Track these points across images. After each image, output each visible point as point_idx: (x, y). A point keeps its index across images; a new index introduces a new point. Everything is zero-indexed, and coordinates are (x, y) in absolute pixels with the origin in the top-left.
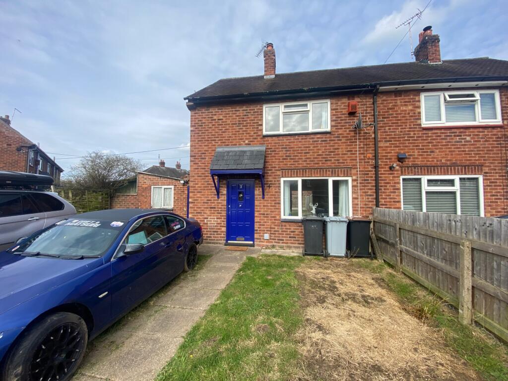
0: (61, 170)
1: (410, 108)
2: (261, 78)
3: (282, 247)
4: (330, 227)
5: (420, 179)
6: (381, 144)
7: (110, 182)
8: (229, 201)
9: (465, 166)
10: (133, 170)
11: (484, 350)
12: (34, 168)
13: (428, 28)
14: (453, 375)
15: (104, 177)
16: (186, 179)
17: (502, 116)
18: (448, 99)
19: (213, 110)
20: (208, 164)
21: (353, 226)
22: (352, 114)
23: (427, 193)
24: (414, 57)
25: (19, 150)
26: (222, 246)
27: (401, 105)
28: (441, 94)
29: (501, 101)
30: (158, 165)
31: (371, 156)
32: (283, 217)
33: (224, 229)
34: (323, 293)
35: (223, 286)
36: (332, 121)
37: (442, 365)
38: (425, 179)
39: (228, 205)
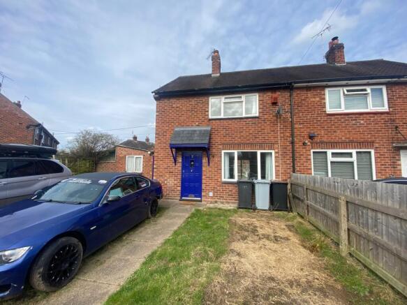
0: (58, 143)
1: (318, 99)
2: (209, 76)
3: (222, 203)
4: (257, 188)
5: (326, 152)
6: (296, 126)
7: (95, 152)
8: (184, 167)
9: (360, 143)
10: (113, 143)
11: (352, 272)
12: (38, 142)
13: (336, 38)
14: (324, 286)
15: (92, 149)
16: (153, 151)
17: (389, 105)
18: (346, 93)
19: (173, 100)
20: (169, 140)
21: (274, 187)
22: (274, 104)
23: (332, 162)
24: (325, 60)
25: (28, 127)
26: (177, 201)
27: (311, 97)
28: (341, 89)
29: (388, 94)
30: (132, 139)
31: (288, 134)
32: (223, 180)
33: (179, 188)
34: (246, 233)
35: (176, 228)
36: (260, 108)
37: (318, 279)
38: (329, 152)
39: (182, 170)
